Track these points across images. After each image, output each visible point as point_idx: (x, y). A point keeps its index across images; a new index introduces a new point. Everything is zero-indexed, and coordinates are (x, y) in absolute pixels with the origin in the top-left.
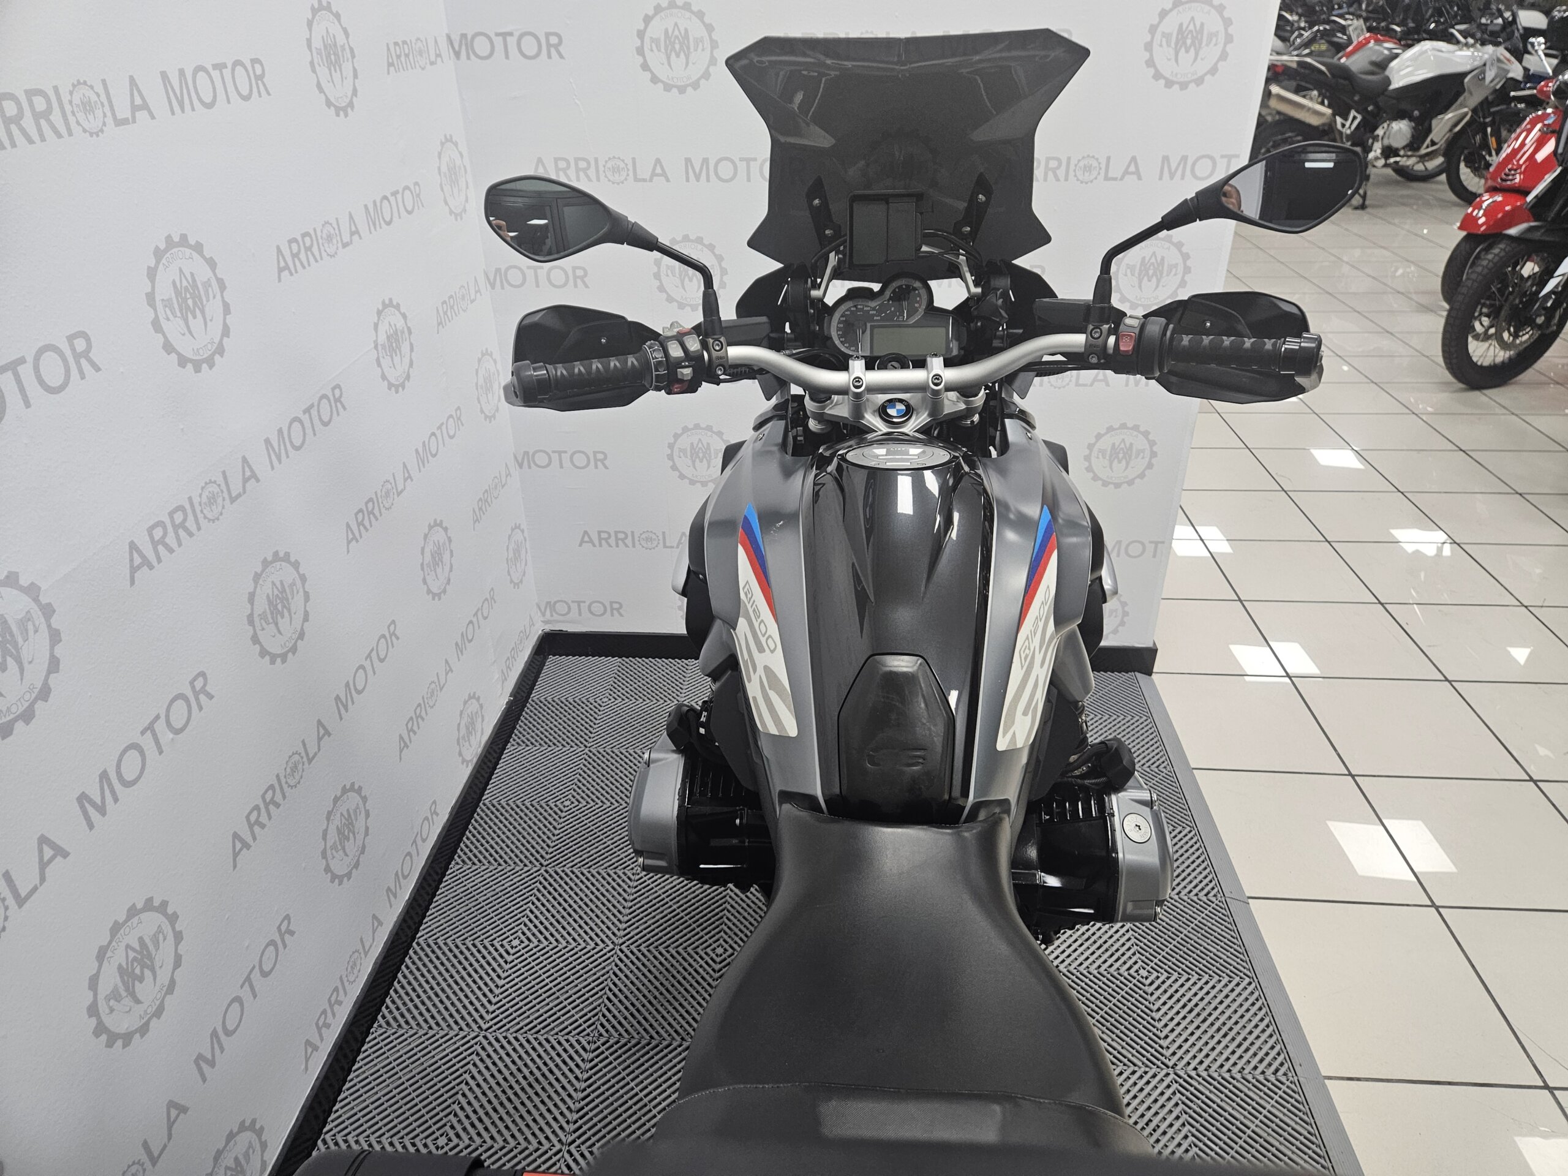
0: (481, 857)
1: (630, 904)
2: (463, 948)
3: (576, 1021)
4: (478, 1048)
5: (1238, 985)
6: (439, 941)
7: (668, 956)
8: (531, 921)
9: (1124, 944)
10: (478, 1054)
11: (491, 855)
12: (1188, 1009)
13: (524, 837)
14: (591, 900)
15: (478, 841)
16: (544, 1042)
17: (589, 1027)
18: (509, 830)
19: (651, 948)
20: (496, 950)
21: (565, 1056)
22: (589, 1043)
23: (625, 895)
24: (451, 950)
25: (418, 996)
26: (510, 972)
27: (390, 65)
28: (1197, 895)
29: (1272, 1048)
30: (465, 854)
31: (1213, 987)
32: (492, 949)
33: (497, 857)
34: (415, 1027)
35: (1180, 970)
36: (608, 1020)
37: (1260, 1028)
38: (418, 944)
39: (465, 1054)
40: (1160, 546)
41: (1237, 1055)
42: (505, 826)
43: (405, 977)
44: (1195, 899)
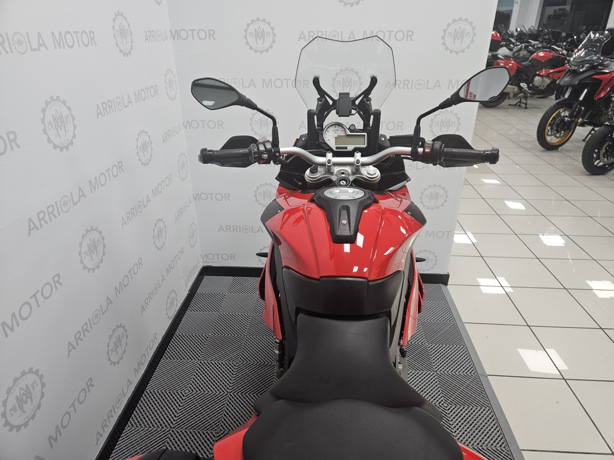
0: (174, 357)
1: (234, 376)
2: (165, 394)
3: (211, 424)
4: (169, 435)
5: (484, 410)
6: (155, 391)
7: (250, 397)
8: (193, 383)
9: (437, 393)
10: (169, 438)
11: (178, 356)
12: (464, 420)
13: (192, 348)
14: (219, 374)
15: (173, 350)
16: (197, 433)
17: (216, 427)
18: (186, 346)
19: (243, 394)
20: (179, 395)
21: (206, 439)
22: (216, 433)
23: (233, 372)
24: (160, 395)
25: (146, 414)
26: (184, 404)
27: (146, 39)
28: (466, 373)
29: (499, 436)
30: (167, 355)
31: (474, 411)
32: (177, 394)
33: (180, 356)
34: (143, 426)
35: (460, 404)
36: (224, 424)
37: (494, 428)
38: (147, 392)
39: (164, 438)
40: (450, 233)
41: (484, 439)
42: (184, 344)
43: (140, 406)
44: (466, 374)
